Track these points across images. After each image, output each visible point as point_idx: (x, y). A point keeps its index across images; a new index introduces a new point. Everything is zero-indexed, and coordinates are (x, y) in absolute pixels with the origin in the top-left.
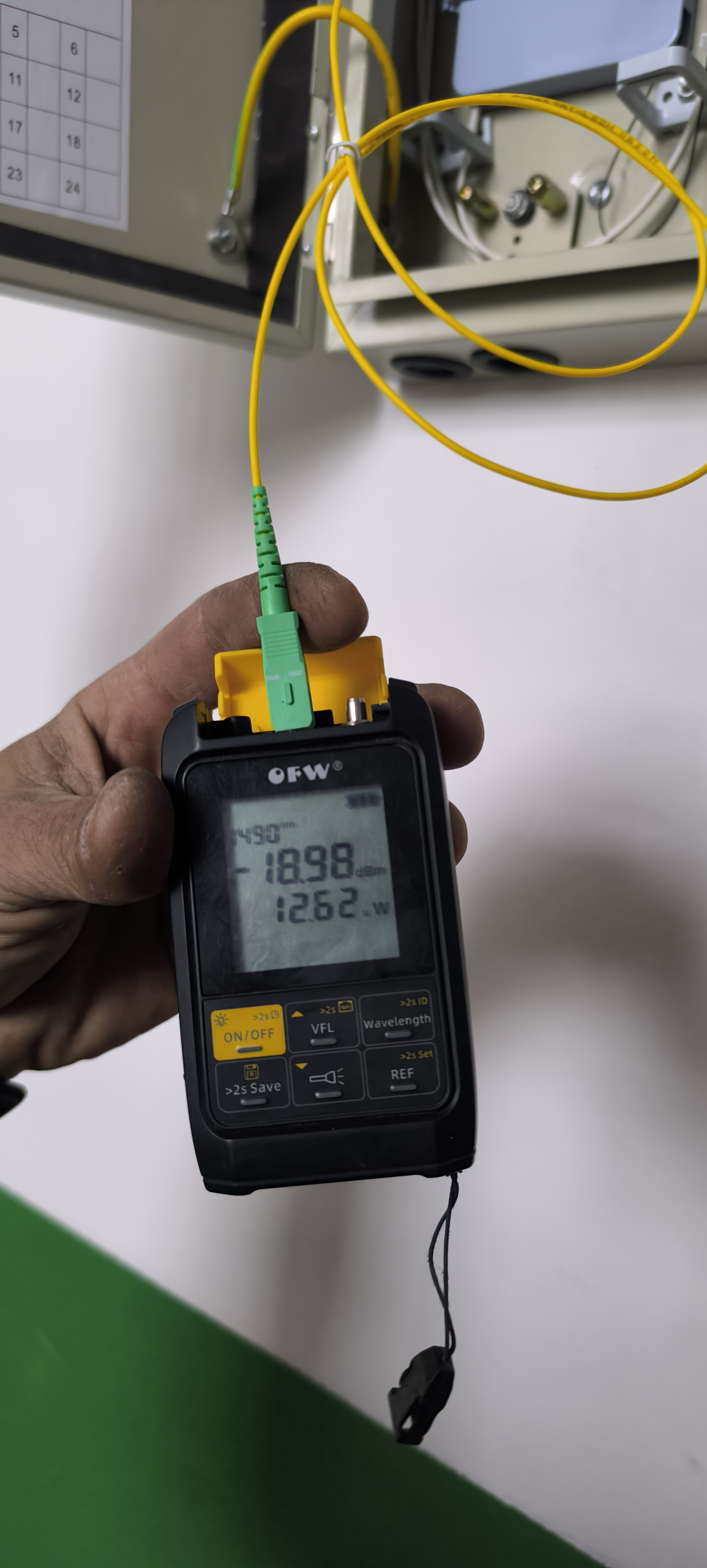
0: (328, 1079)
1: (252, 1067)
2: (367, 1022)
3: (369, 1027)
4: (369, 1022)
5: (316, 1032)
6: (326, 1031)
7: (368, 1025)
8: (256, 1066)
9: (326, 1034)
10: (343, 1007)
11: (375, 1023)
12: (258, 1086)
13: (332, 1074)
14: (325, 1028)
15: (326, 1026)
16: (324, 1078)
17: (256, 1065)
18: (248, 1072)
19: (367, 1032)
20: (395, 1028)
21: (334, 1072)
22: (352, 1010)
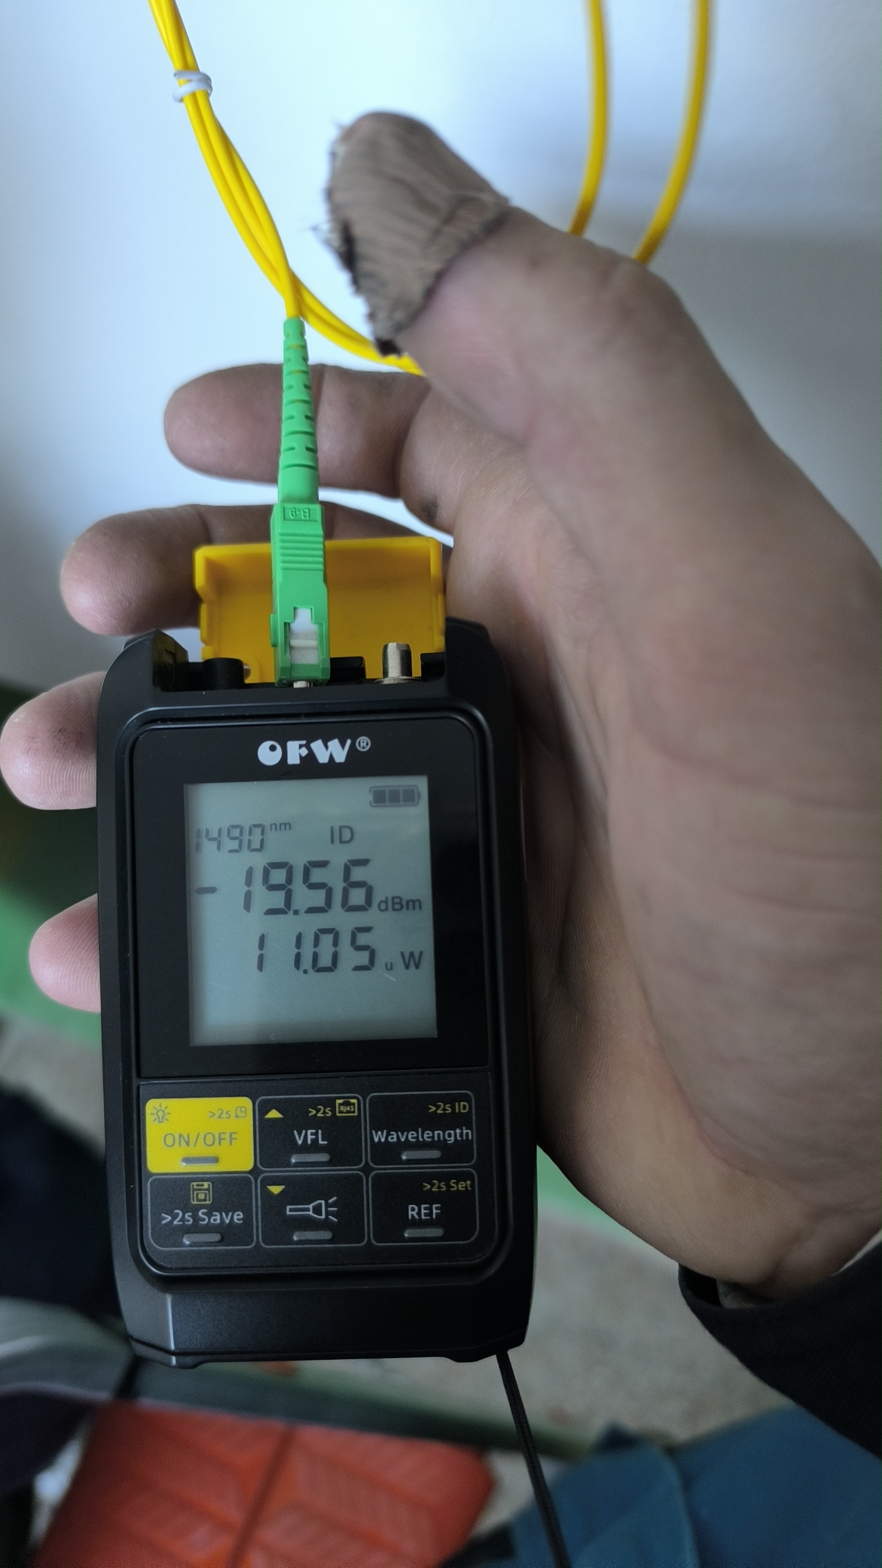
0: (314, 1212)
1: (203, 1185)
2: (376, 1133)
3: (380, 1139)
4: (379, 1133)
5: (300, 1142)
6: (316, 1141)
7: (379, 1137)
8: (209, 1185)
9: (314, 1148)
10: (342, 1108)
11: (388, 1135)
12: (210, 1215)
13: (320, 1205)
14: (314, 1137)
15: (316, 1134)
16: (308, 1210)
17: (210, 1183)
18: (195, 1192)
19: (376, 1147)
20: (420, 1145)
21: (323, 1202)
22: (356, 1114)
